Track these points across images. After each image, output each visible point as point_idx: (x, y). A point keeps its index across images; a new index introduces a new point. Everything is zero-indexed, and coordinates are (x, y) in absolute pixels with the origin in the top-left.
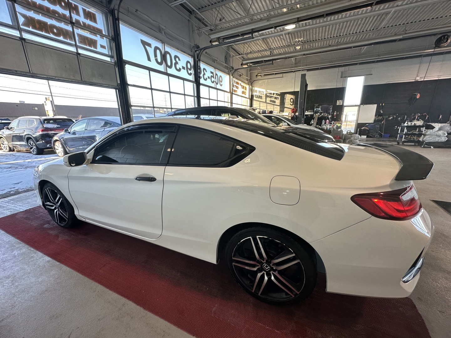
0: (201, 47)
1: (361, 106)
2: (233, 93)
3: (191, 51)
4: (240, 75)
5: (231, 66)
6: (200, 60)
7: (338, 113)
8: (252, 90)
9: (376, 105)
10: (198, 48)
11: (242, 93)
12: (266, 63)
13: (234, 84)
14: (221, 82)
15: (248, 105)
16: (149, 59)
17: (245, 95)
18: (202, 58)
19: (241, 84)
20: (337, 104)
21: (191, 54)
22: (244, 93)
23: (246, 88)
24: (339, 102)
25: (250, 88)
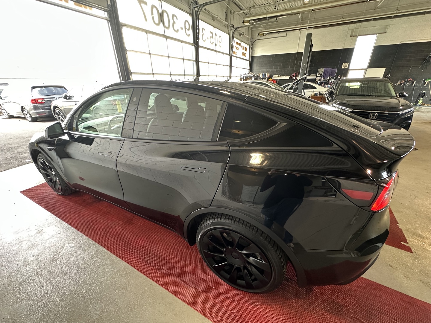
0: (200, 3)
1: (368, 69)
2: (233, 55)
3: (190, 8)
4: (241, 34)
5: (232, 24)
6: (198, 19)
8: (252, 51)
9: (385, 69)
10: (196, 5)
11: (242, 55)
12: (271, 20)
13: (235, 45)
14: (221, 42)
15: (249, 68)
16: (146, 20)
17: (245, 56)
18: (201, 16)
19: (242, 45)
20: (342, 68)
21: (189, 12)
22: (244, 54)
23: (246, 49)
24: (345, 65)
25: (251, 48)
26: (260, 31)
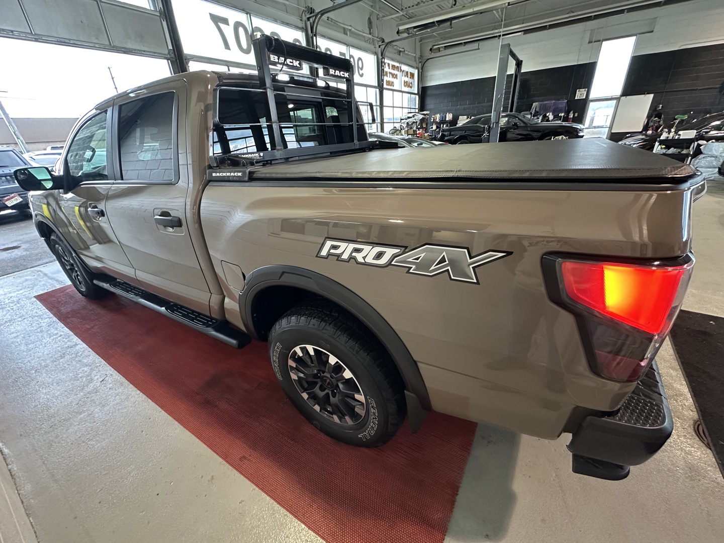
0: (317, 11)
1: (623, 98)
2: (385, 86)
3: (301, 20)
4: (400, 51)
5: (380, 36)
6: (315, 35)
7: (576, 115)
8: (421, 78)
9: (651, 97)
10: (311, 13)
11: (405, 86)
12: (441, 26)
13: (386, 69)
14: (362, 69)
15: (417, 107)
16: (227, 46)
17: (411, 87)
18: (320, 29)
19: (402, 69)
20: (576, 98)
21: (300, 26)
22: (407, 84)
23: (412, 75)
24: (580, 93)
25: (420, 73)
26: (434, 44)
